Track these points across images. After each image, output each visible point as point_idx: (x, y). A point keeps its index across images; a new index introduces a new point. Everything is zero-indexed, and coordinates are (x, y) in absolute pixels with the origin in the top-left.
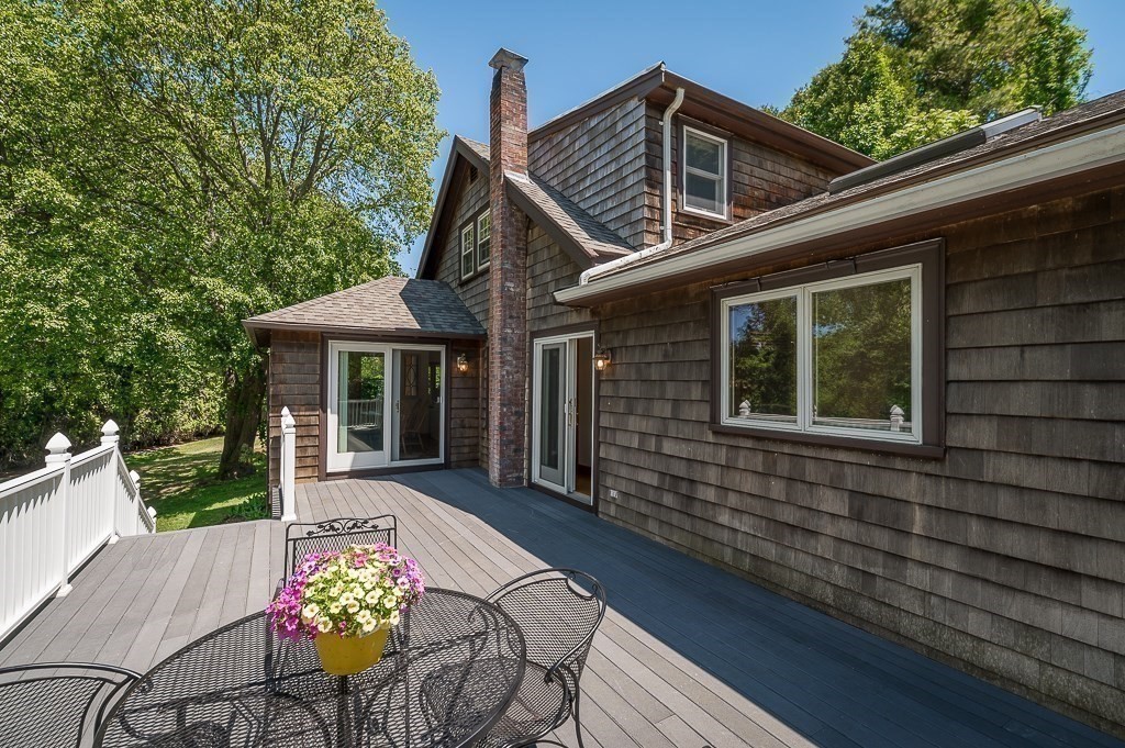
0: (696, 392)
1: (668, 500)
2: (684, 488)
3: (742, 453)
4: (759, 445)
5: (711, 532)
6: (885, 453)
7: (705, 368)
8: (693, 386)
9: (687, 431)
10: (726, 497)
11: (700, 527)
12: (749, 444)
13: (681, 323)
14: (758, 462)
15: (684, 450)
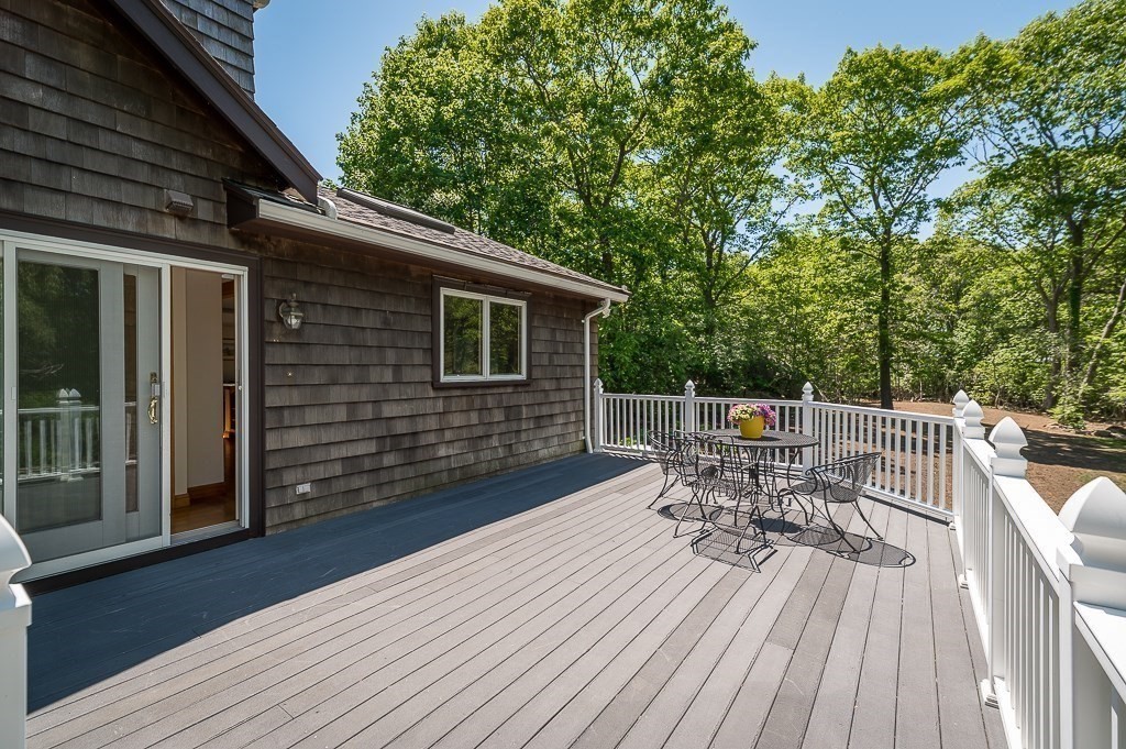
0: (418, 358)
1: (388, 460)
2: (407, 443)
3: (454, 400)
4: (464, 393)
5: (433, 467)
6: (516, 384)
7: (426, 338)
8: (415, 353)
9: (410, 392)
10: (443, 435)
11: (423, 468)
12: (458, 393)
13: (403, 296)
14: (463, 403)
15: (405, 409)
